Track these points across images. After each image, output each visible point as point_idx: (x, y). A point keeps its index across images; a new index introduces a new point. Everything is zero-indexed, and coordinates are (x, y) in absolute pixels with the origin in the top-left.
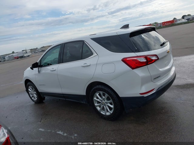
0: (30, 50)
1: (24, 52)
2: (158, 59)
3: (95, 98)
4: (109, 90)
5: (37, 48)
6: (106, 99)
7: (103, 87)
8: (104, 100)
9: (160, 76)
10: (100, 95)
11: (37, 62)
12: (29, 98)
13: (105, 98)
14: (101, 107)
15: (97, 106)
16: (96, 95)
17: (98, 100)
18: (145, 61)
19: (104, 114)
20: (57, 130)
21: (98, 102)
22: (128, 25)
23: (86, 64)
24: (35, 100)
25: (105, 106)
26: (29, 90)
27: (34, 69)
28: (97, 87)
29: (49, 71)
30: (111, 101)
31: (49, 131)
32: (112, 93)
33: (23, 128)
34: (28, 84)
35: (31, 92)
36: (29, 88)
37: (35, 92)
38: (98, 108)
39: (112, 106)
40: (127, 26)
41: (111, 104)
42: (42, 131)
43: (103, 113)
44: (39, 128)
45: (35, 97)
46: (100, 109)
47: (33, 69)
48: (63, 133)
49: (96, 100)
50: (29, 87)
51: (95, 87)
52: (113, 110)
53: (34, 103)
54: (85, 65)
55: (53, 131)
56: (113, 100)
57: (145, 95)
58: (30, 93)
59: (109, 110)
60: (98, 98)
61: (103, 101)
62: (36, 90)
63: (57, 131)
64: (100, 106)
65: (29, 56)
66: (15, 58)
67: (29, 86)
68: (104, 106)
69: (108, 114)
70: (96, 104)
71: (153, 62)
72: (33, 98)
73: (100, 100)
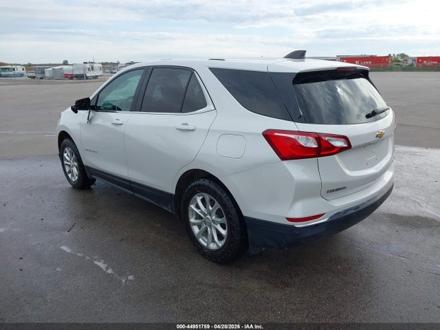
0: (101, 65)
1: (88, 66)
2: (349, 147)
3: (193, 207)
4: (224, 196)
5: (118, 64)
6: (214, 213)
7: (212, 186)
8: (210, 214)
9: (345, 188)
10: (203, 201)
11: (89, 99)
12: (63, 173)
13: (212, 210)
14: (202, 228)
15: (194, 224)
16: (196, 200)
17: (198, 211)
18: (316, 146)
19: (205, 244)
20: (96, 257)
21: (198, 217)
22: (304, 52)
23: (187, 124)
24: (73, 180)
25: (211, 228)
26: (65, 155)
27: (79, 111)
28: (201, 182)
29: (109, 124)
30: (224, 220)
31: (79, 255)
32: (230, 204)
33: (31, 236)
34: (64, 141)
35: (68, 161)
36: (66, 152)
37: (76, 164)
38: (196, 230)
39: (224, 232)
40: (299, 55)
41: (223, 226)
42: (65, 251)
43: (202, 241)
44: (62, 245)
45: (75, 175)
46: (199, 233)
47: (76, 112)
48: (106, 265)
49: (193, 210)
50: (66, 149)
51: (197, 183)
52: (224, 240)
53: (71, 186)
54: (185, 127)
55: (88, 258)
56: (229, 219)
57: (298, 225)
58: (65, 162)
59: (216, 238)
60: (198, 207)
61: (209, 217)
62: (79, 159)
63: (96, 260)
64: (199, 227)
65: (96, 77)
66: (66, 76)
67: (65, 146)
68: (209, 229)
69: (213, 246)
70: (192, 220)
71: (333, 151)
72: (70, 175)
73: (202, 212)
